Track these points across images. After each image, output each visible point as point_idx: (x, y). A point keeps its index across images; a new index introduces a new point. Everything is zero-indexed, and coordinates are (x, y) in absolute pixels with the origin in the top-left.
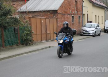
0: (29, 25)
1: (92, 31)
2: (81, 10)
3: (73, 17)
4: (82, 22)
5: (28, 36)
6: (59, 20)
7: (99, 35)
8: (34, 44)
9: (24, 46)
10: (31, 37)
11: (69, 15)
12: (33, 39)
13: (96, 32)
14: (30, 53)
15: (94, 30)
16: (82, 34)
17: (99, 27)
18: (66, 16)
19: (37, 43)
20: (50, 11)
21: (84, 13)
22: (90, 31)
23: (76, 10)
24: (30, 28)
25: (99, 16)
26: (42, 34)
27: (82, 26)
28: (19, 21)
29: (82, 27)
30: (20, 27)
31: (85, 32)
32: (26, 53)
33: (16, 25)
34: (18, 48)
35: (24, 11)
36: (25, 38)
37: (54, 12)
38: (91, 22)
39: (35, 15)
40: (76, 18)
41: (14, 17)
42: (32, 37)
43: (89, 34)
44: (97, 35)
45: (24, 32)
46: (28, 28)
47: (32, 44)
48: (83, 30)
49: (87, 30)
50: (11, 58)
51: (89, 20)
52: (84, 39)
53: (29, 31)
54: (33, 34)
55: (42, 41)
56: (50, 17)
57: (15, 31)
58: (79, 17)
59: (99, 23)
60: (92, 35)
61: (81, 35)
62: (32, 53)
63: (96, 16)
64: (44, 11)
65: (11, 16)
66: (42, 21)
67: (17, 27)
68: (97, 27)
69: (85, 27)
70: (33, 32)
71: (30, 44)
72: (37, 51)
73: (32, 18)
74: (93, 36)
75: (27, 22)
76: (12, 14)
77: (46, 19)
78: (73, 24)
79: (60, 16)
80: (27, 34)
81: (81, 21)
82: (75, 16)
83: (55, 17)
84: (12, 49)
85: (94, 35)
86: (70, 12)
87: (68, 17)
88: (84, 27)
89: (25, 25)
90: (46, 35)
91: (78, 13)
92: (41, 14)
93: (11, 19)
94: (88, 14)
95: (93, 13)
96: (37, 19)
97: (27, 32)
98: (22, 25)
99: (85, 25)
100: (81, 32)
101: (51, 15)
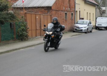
0: (24, 21)
1: (85, 27)
2: (74, 7)
3: (66, 13)
4: (75, 19)
5: (24, 32)
6: (53, 16)
7: (91, 32)
8: (29, 40)
9: (19, 41)
10: (26, 32)
11: (62, 12)
12: (28, 34)
13: (88, 28)
14: (27, 48)
15: (86, 27)
16: (75, 30)
17: (91, 23)
18: (60, 12)
19: (32, 39)
20: (44, 7)
21: (76, 10)
22: (82, 28)
23: (69, 7)
24: (26, 23)
25: (90, 13)
26: (36, 30)
27: (75, 22)
28: (15, 16)
29: (75, 24)
30: (16, 22)
31: (78, 29)
32: (22, 48)
33: (12, 21)
34: (14, 43)
35: (19, 7)
36: (21, 33)
37: (49, 8)
38: (83, 19)
39: (30, 11)
40: (69, 14)
41: (10, 13)
42: (28, 33)
43: (82, 30)
44: (89, 32)
45: (20, 27)
46: (24, 24)
47: (27, 39)
48: (75, 26)
49: (80, 27)
50: (9, 52)
51: (81, 17)
52: (77, 35)
53: (25, 26)
54: (28, 29)
55: (36, 36)
56: (44, 13)
57: (11, 27)
58: (72, 14)
59: (90, 20)
60: (84, 31)
61: (74, 32)
62: (28, 48)
63: (87, 13)
64: (38, 7)
65: (8, 11)
66: (37, 17)
67: (13, 22)
68: (89, 24)
69: (78, 24)
70: (28, 27)
71: (25, 39)
72: (33, 47)
73: (27, 14)
74: (86, 33)
75: (22, 18)
76: (8, 10)
77: (41, 15)
78: (66, 20)
79: (54, 12)
80: (23, 30)
81: (73, 18)
82: (68, 13)
83: (49, 13)
84: (8, 44)
85: (86, 31)
86: (63, 8)
87: (62, 13)
88: (76, 23)
89: (20, 21)
90: (41, 31)
91: (71, 9)
92: (35, 10)
93: (7, 15)
94: (80, 11)
95: (85, 10)
96: (32, 15)
97: (22, 28)
98: (18, 20)
99: (78, 22)
100: (73, 29)
101: (45, 11)
